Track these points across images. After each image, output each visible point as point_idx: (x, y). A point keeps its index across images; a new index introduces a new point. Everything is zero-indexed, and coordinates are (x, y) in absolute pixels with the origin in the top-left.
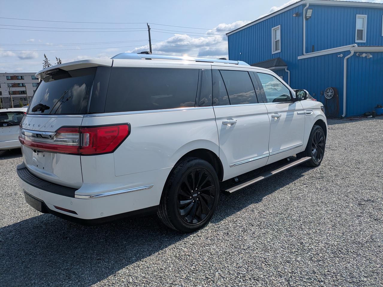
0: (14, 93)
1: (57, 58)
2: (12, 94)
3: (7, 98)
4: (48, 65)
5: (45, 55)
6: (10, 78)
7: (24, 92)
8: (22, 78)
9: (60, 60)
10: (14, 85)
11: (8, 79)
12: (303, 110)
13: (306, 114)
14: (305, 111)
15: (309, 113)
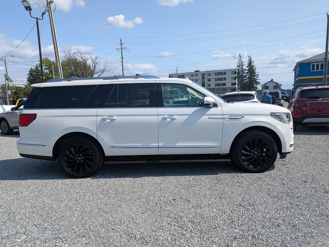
0: (218, 85)
1: (248, 56)
2: (217, 86)
3: (214, 88)
4: (241, 62)
5: (240, 55)
6: (217, 74)
7: (224, 84)
8: (225, 74)
9: (250, 57)
10: (219, 79)
11: (215, 75)
12: (223, 115)
13: (226, 119)
14: (227, 116)
15: (235, 118)
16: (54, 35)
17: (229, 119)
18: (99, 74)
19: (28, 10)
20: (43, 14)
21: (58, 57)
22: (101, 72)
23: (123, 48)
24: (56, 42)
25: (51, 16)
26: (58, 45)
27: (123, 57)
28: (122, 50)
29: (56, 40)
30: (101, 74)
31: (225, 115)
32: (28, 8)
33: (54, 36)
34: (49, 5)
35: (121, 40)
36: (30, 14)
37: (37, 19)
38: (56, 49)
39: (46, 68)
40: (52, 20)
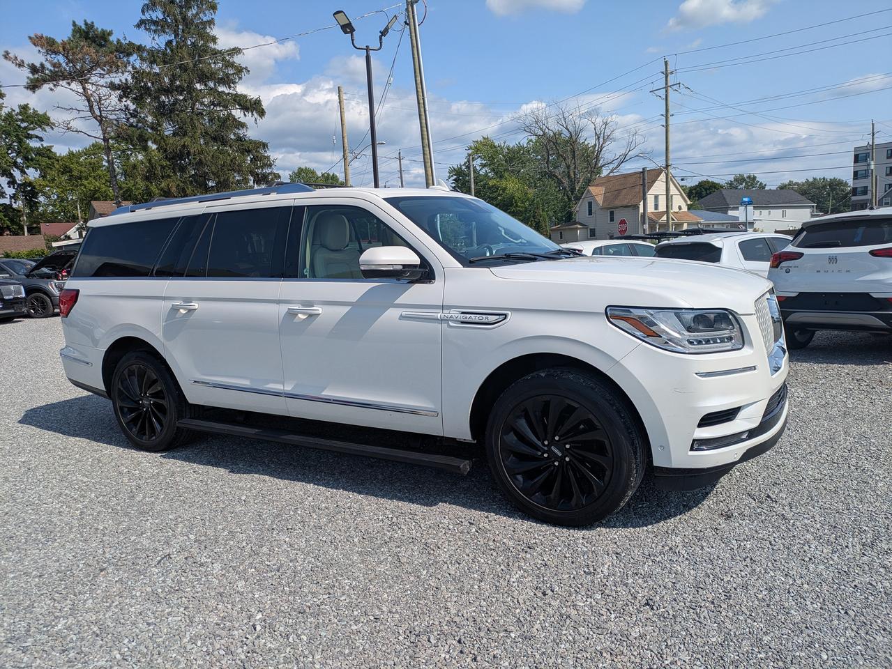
12: (443, 307)
13: (451, 324)
14: (454, 313)
15: (477, 320)
16: (419, 82)
17: (463, 323)
18: (611, 166)
19: (348, 33)
20: (384, 33)
21: (426, 137)
22: (616, 163)
23: (670, 86)
24: (423, 99)
25: (414, 34)
26: (427, 107)
27: (670, 113)
28: (666, 91)
29: (423, 95)
30: (617, 167)
31: (449, 307)
32: (348, 28)
33: (420, 86)
34: (410, 10)
35: (666, 63)
36: (352, 40)
37: (366, 49)
38: (423, 117)
39: (483, 162)
40: (415, 45)
